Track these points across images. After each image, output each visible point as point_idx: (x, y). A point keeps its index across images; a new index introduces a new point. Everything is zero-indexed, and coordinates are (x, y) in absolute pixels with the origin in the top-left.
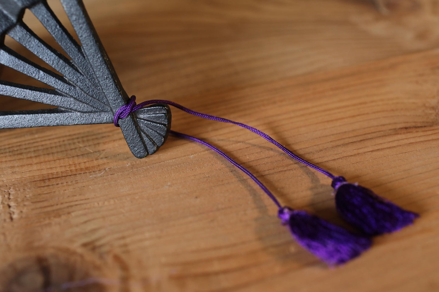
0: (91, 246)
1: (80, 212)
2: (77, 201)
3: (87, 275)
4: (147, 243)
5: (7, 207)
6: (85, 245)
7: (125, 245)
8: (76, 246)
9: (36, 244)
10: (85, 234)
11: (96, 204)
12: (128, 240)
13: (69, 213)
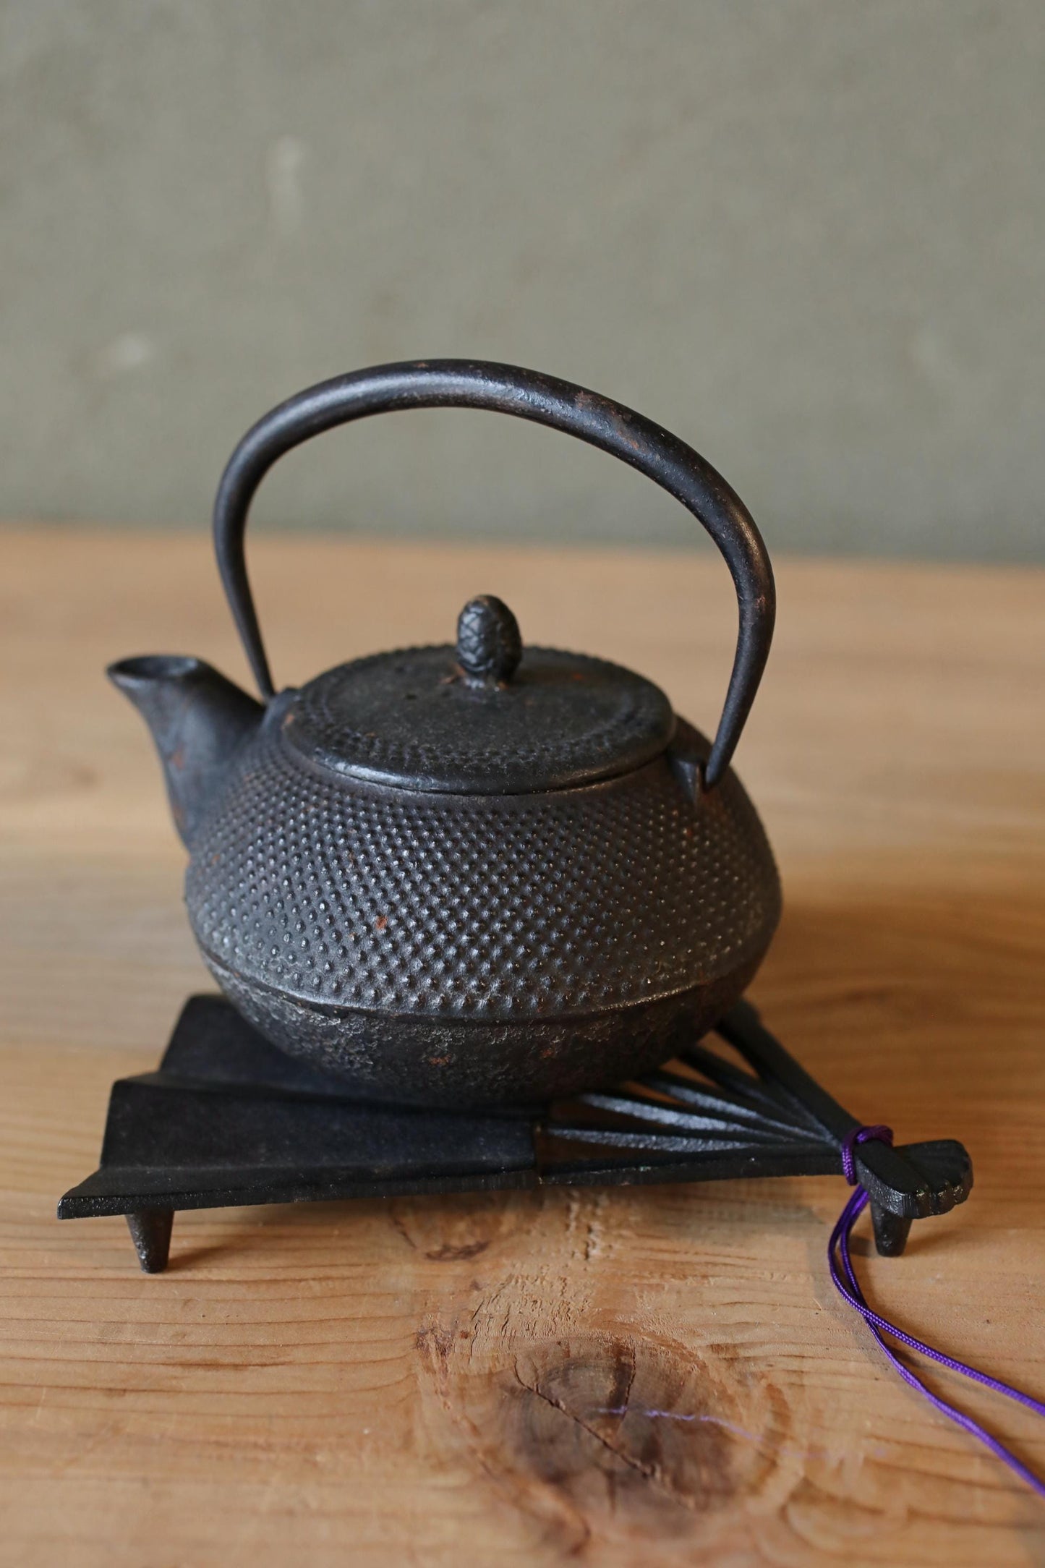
0: (729, 1355)
1: (729, 1281)
2: (729, 1256)
3: (703, 1404)
4: (846, 1382)
5: (585, 1230)
6: (716, 1348)
7: (800, 1373)
8: (698, 1346)
9: (620, 1318)
10: (724, 1327)
11: (767, 1274)
12: (807, 1365)
13: (705, 1277)
